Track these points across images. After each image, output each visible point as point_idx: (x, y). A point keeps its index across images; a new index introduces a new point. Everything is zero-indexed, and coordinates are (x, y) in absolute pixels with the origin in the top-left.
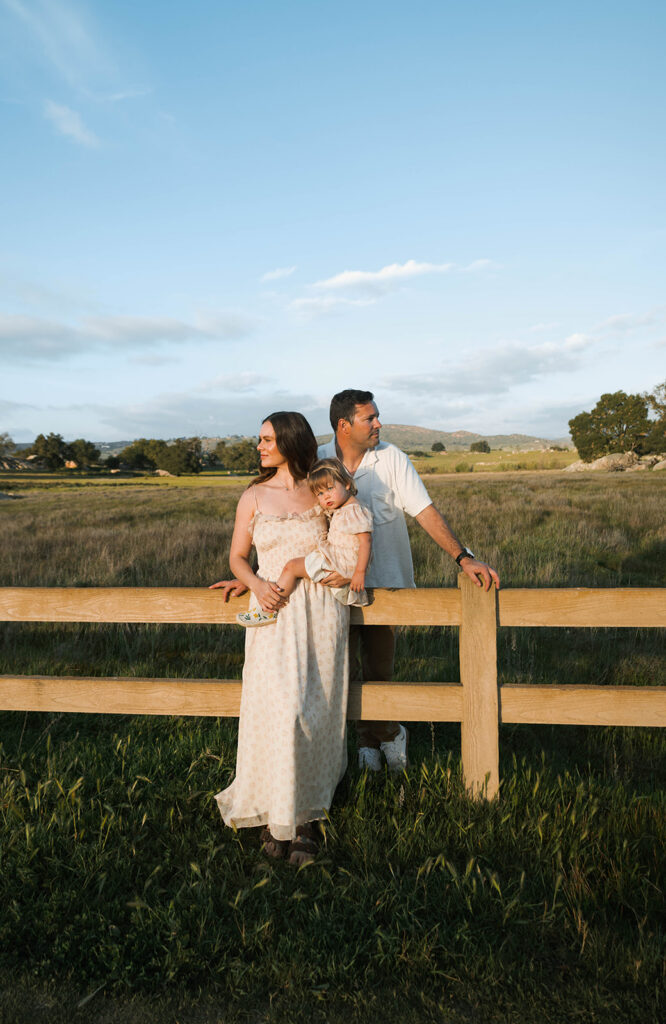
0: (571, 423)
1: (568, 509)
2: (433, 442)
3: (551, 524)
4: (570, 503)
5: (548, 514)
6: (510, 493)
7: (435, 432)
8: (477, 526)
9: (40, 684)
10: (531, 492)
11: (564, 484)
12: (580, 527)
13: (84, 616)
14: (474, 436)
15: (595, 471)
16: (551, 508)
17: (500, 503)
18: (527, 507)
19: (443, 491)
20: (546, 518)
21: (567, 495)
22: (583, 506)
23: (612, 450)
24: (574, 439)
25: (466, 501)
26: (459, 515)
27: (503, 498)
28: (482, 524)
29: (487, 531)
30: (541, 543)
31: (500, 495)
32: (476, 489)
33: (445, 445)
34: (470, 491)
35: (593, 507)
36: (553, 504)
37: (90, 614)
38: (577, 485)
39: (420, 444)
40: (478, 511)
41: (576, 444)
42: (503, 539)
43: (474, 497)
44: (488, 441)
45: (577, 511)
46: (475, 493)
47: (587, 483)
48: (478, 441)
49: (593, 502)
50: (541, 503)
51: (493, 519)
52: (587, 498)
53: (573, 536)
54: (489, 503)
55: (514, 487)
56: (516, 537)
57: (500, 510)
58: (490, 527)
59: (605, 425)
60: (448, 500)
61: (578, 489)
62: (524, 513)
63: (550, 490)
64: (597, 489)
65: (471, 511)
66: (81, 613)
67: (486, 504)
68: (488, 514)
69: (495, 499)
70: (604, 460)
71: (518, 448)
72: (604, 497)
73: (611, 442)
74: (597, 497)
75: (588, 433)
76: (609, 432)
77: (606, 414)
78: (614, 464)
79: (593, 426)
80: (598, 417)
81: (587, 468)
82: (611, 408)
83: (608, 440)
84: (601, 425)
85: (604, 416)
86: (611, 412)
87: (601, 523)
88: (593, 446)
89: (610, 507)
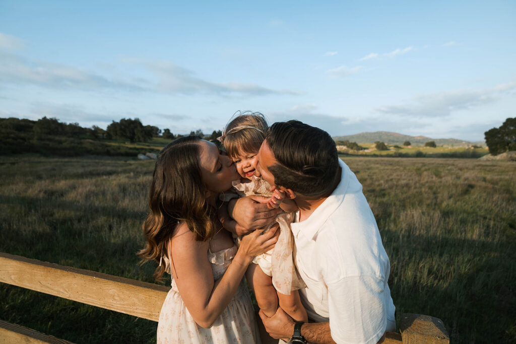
0: (486, 134)
1: (484, 184)
2: (404, 140)
3: (475, 195)
4: (484, 180)
5: (471, 186)
6: (447, 172)
7: (406, 136)
8: (426, 193)
9: (28, 340)
10: (459, 171)
11: (480, 167)
12: (495, 199)
13: (58, 291)
14: (427, 139)
15: (498, 161)
16: (473, 183)
17: (441, 177)
18: (458, 182)
19: (408, 168)
20: (470, 189)
21: (482, 175)
22: (494, 183)
23: (510, 149)
24: (487, 142)
25: (420, 175)
26: (415, 183)
27: (443, 174)
28: (429, 191)
29: (432, 196)
30: (468, 207)
31: (441, 172)
32: (427, 167)
33: (411, 142)
34: (423, 169)
35: (500, 183)
36: (473, 180)
37: (62, 290)
38: (488, 168)
39: (397, 142)
40: (427, 182)
41: (488, 145)
42: (442, 202)
43: (425, 173)
44: (435, 141)
45: (490, 186)
46: (426, 170)
47: (495, 168)
48: (430, 141)
49: (501, 180)
50: (466, 179)
51: (437, 188)
52: (496, 177)
53: (490, 204)
54: (434, 177)
55: (449, 168)
56: (451, 201)
57: (441, 182)
58: (434, 193)
59: (507, 135)
60: (410, 174)
61: (489, 171)
62: (456, 186)
63: (472, 171)
64: (502, 172)
65: (423, 182)
66: (56, 289)
67: (432, 178)
68: (433, 184)
69: (438, 175)
70: (504, 155)
71: (452, 146)
72: (507, 177)
73: (510, 145)
74: (503, 177)
75: (496, 139)
76: (509, 139)
77: (508, 129)
78: (511, 157)
79: (500, 136)
80: (504, 131)
81: (494, 159)
82: (513, 126)
83: (508, 143)
84: (504, 135)
85: (507, 130)
86: (512, 128)
87: (507, 196)
88: (498, 146)
89: (512, 184)
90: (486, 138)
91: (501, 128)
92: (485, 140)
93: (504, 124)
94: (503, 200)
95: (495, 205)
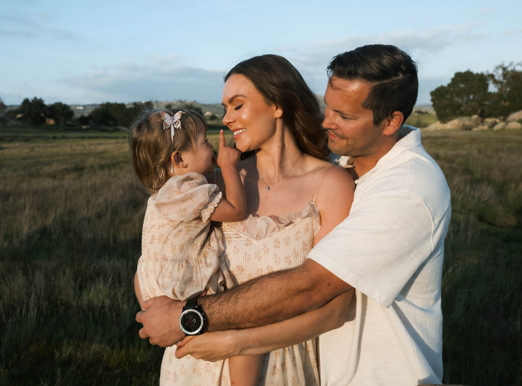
0: (432, 94)
11: (429, 140)
15: (450, 130)
22: (449, 160)
23: (462, 114)
24: (434, 105)
35: (457, 161)
38: (439, 141)
41: (435, 109)
47: (447, 140)
49: (457, 156)
52: (451, 153)
59: (458, 95)
61: (441, 145)
64: (457, 146)
70: (456, 122)
72: (464, 152)
73: (461, 108)
74: (458, 152)
75: (445, 101)
76: (460, 101)
77: (458, 87)
78: (464, 125)
79: (448, 96)
80: (452, 89)
81: (444, 128)
82: (463, 83)
83: (459, 106)
84: (454, 95)
85: (457, 89)
86: (462, 86)
87: (469, 177)
88: (448, 111)
89: (471, 161)
90: (432, 100)
91: (449, 85)
92: (431, 103)
93: (453, 80)
94: (465, 184)
95: (457, 191)
